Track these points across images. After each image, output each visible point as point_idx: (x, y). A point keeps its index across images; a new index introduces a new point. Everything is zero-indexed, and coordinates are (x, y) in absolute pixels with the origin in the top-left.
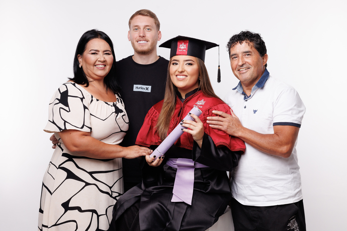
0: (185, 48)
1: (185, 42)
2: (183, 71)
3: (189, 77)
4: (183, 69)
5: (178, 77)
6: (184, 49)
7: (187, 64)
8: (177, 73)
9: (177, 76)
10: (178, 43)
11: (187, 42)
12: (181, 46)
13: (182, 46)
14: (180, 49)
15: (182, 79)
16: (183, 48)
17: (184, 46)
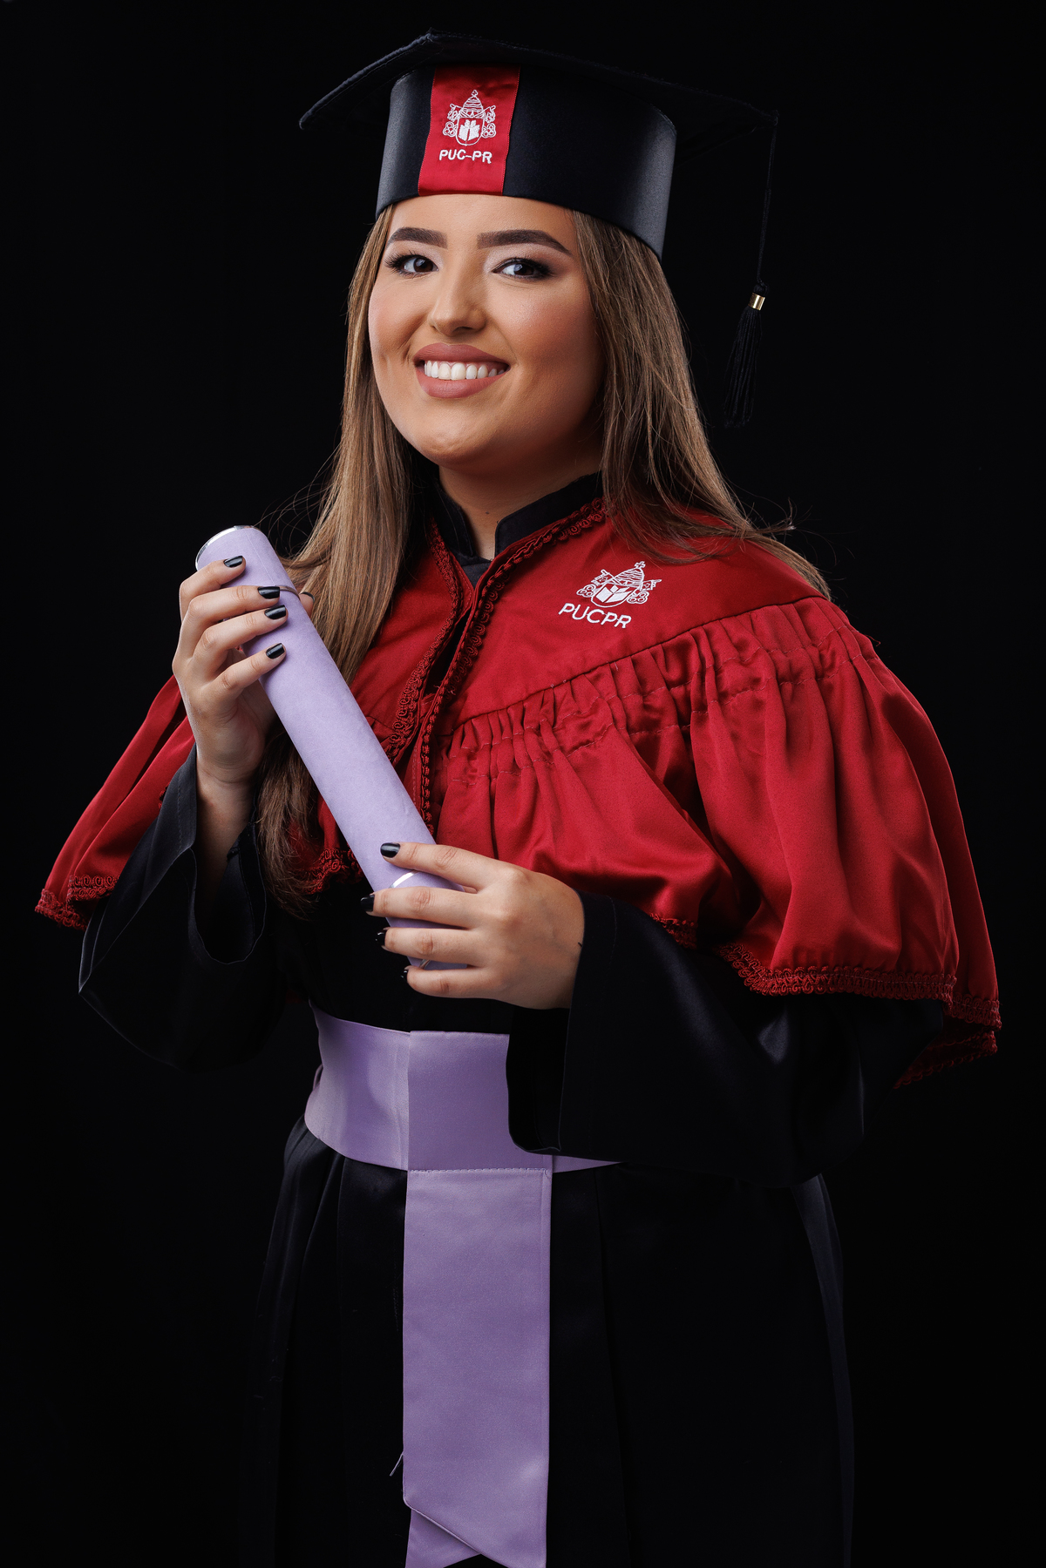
0: (491, 131)
1: (491, 85)
2: (475, 317)
3: (516, 376)
4: (471, 305)
5: (432, 369)
6: (482, 144)
7: (510, 270)
8: (424, 339)
9: (420, 363)
10: (436, 94)
11: (510, 87)
12: (455, 114)
13: (462, 121)
14: (452, 144)
15: (462, 387)
16: (469, 132)
17: (479, 122)
